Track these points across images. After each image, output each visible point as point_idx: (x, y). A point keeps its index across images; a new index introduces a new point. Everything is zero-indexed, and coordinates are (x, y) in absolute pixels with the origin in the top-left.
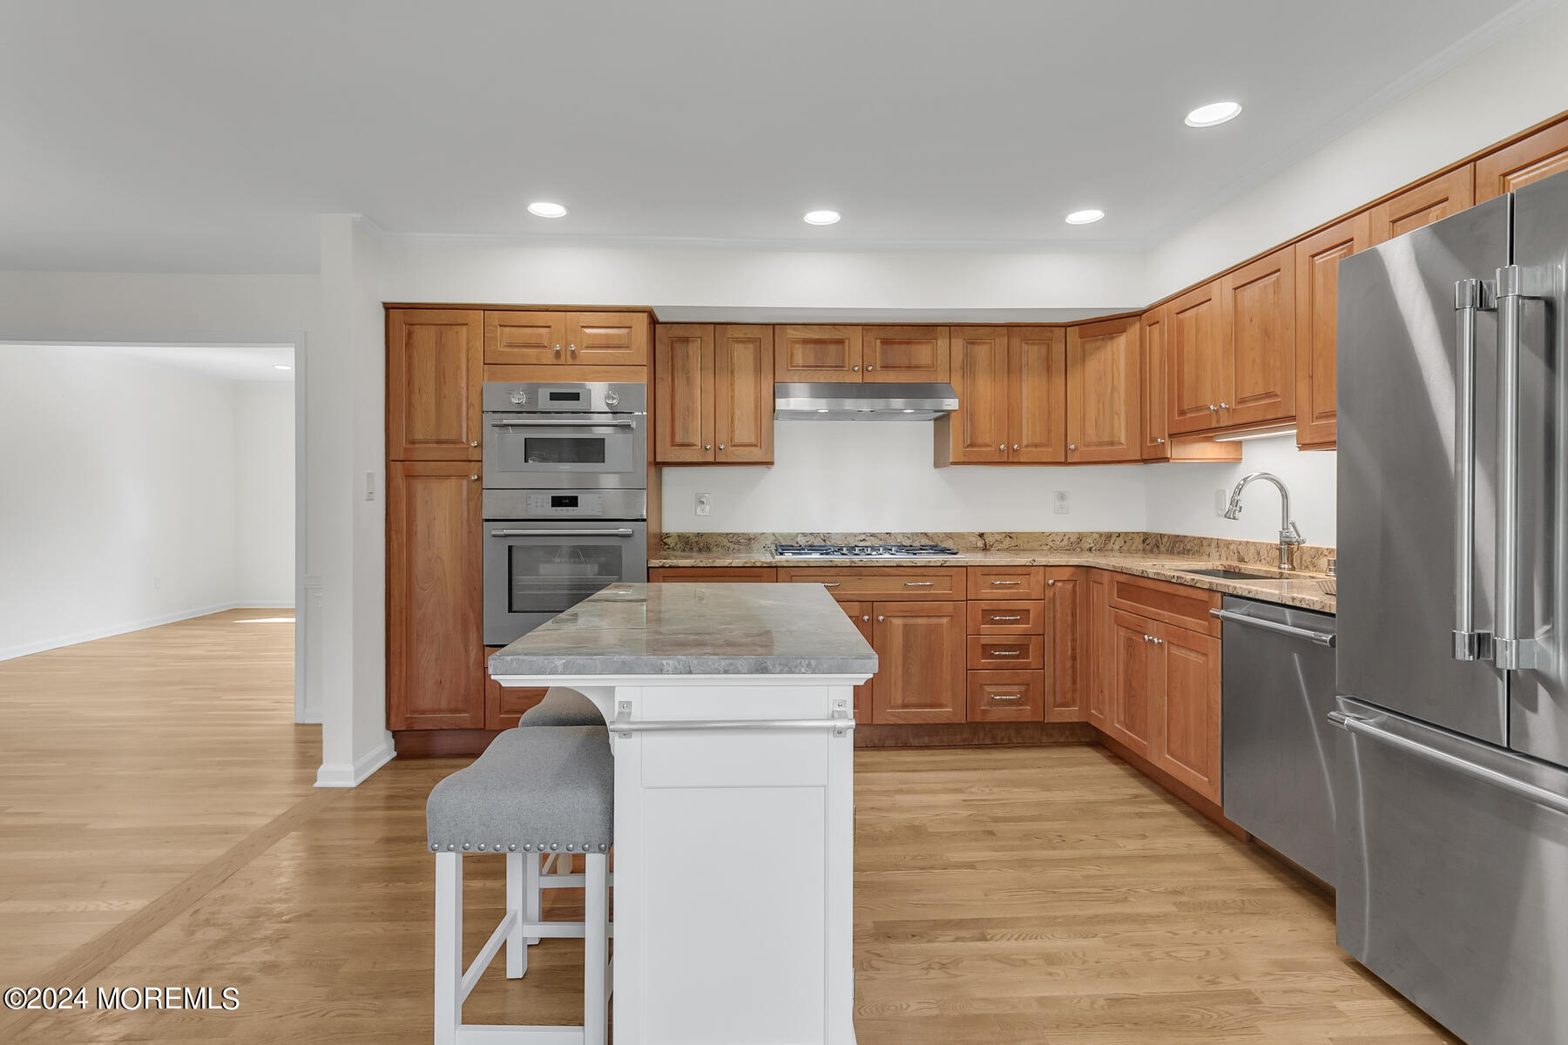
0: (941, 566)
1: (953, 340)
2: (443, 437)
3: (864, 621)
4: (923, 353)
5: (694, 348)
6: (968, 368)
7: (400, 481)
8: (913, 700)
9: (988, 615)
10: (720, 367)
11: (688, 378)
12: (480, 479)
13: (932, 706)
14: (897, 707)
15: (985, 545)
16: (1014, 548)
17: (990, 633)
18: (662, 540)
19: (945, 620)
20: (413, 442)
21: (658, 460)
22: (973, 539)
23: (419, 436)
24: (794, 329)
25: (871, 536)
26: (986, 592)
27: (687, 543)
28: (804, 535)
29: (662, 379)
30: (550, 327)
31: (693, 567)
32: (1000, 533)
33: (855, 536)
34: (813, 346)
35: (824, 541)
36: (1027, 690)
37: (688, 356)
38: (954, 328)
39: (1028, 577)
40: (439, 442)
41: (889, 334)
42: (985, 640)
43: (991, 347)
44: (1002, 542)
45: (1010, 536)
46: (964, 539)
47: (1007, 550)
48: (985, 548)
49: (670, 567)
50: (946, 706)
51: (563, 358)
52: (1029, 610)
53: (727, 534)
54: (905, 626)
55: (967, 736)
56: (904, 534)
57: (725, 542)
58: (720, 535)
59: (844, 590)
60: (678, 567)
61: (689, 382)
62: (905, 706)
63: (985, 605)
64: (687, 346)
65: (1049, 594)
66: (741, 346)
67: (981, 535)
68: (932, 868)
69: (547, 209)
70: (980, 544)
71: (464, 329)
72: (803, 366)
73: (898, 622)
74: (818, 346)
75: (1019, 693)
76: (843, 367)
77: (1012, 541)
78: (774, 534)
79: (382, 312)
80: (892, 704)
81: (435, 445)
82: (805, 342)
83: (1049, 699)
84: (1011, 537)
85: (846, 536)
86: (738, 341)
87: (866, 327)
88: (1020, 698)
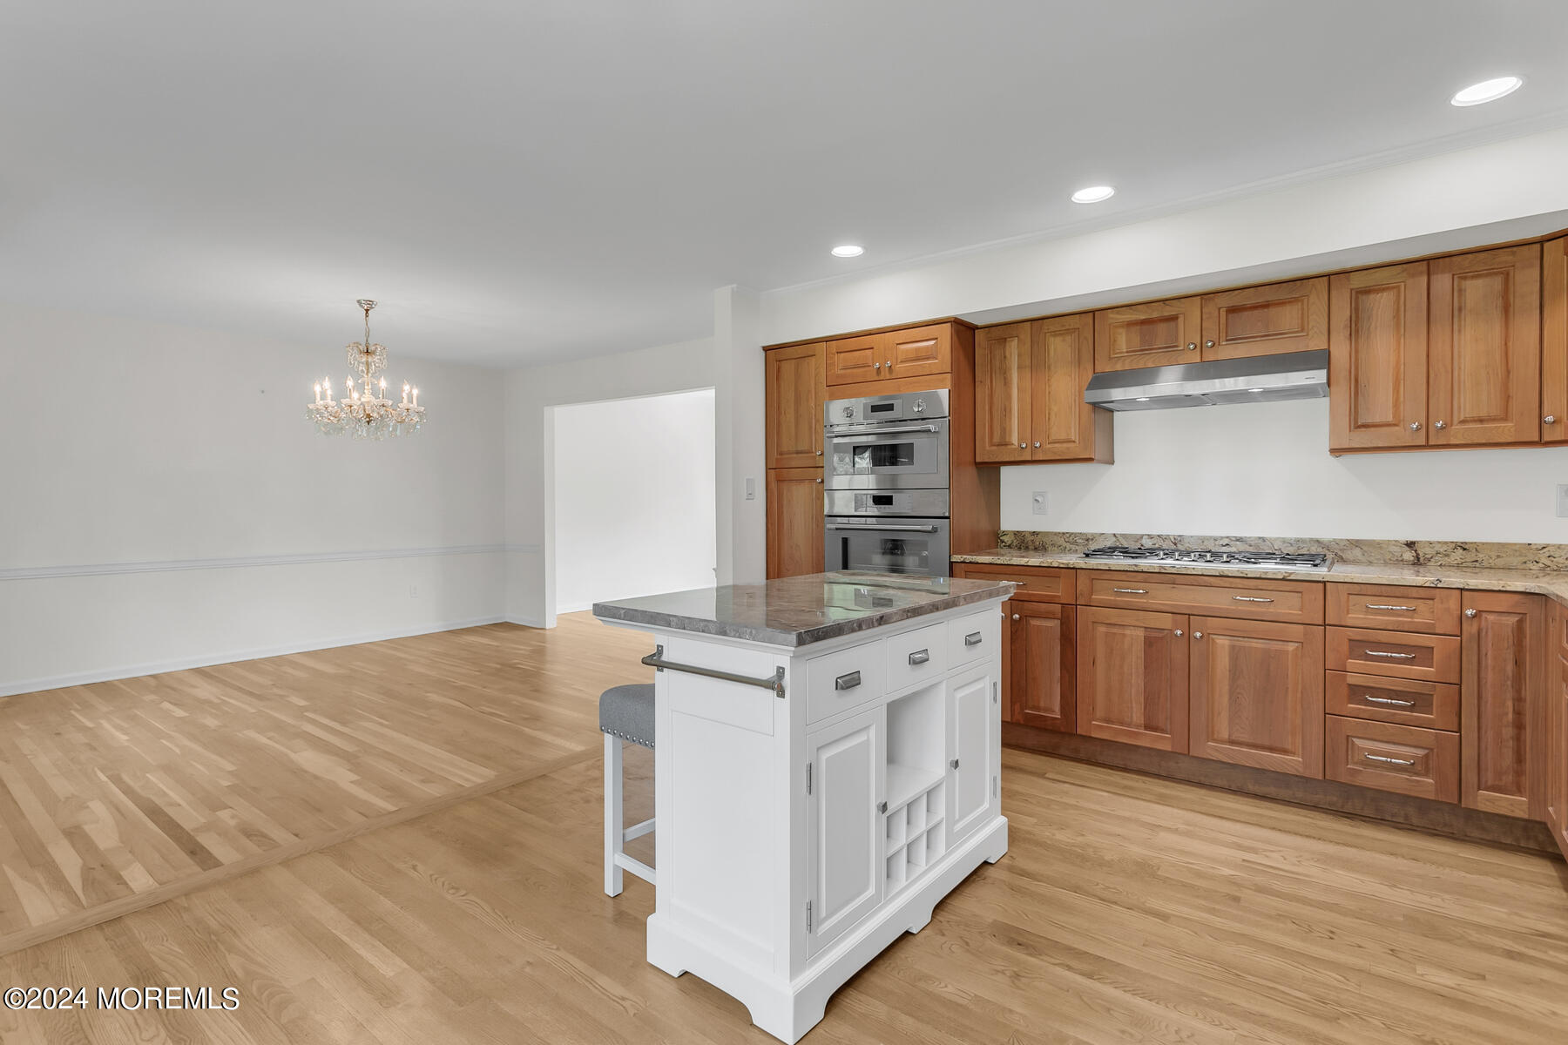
0: (1284, 579)
1: (1333, 293)
2: (800, 449)
3: (1176, 635)
4: (1287, 317)
5: (1013, 348)
6: (1356, 327)
7: (773, 485)
8: (1245, 738)
9: (1358, 647)
10: (1037, 364)
11: (1005, 378)
12: (822, 482)
13: (1271, 749)
14: (1222, 742)
15: (1418, 558)
16: (1470, 564)
17: (1358, 671)
18: (999, 538)
19: (1291, 647)
20: (781, 454)
21: (978, 460)
22: (1396, 549)
23: (785, 449)
24: (1118, 313)
25: (1238, 540)
26: (1356, 617)
27: (1023, 542)
28: (1150, 537)
29: (981, 382)
30: (872, 348)
31: (991, 564)
32: (1446, 543)
33: (1216, 540)
34: (1138, 327)
35: (1175, 544)
36: (1427, 756)
37: (1005, 357)
38: (1331, 278)
39: (1431, 602)
40: (797, 453)
41: (1236, 300)
42: (1353, 679)
43: (1399, 293)
44: (1446, 555)
45: (1464, 547)
46: (1381, 548)
47: (1458, 566)
48: (1418, 562)
49: (970, 563)
50: (1293, 754)
51: (883, 373)
52: (1433, 648)
53: (1064, 533)
54: (1232, 648)
55: (1335, 799)
56: (1284, 541)
57: (1061, 541)
58: (1056, 534)
59: (1153, 598)
60: (977, 563)
61: (1007, 383)
62: (1232, 742)
63: (1352, 633)
64: (1005, 347)
65: (1470, 629)
66: (1058, 339)
67: (1410, 545)
68: (1115, 903)
69: (847, 251)
70: (1409, 555)
71: (813, 359)
72: (1127, 352)
73: (1223, 642)
74: (1145, 327)
75: (1412, 757)
76: (1176, 346)
77: (1467, 553)
78: (1115, 535)
79: (763, 353)
80: (1215, 737)
81: (795, 455)
82: (1130, 324)
83: (1470, 776)
84: (1465, 549)
85: (1203, 539)
86: (1055, 334)
87: (1206, 296)
88: (1413, 764)
